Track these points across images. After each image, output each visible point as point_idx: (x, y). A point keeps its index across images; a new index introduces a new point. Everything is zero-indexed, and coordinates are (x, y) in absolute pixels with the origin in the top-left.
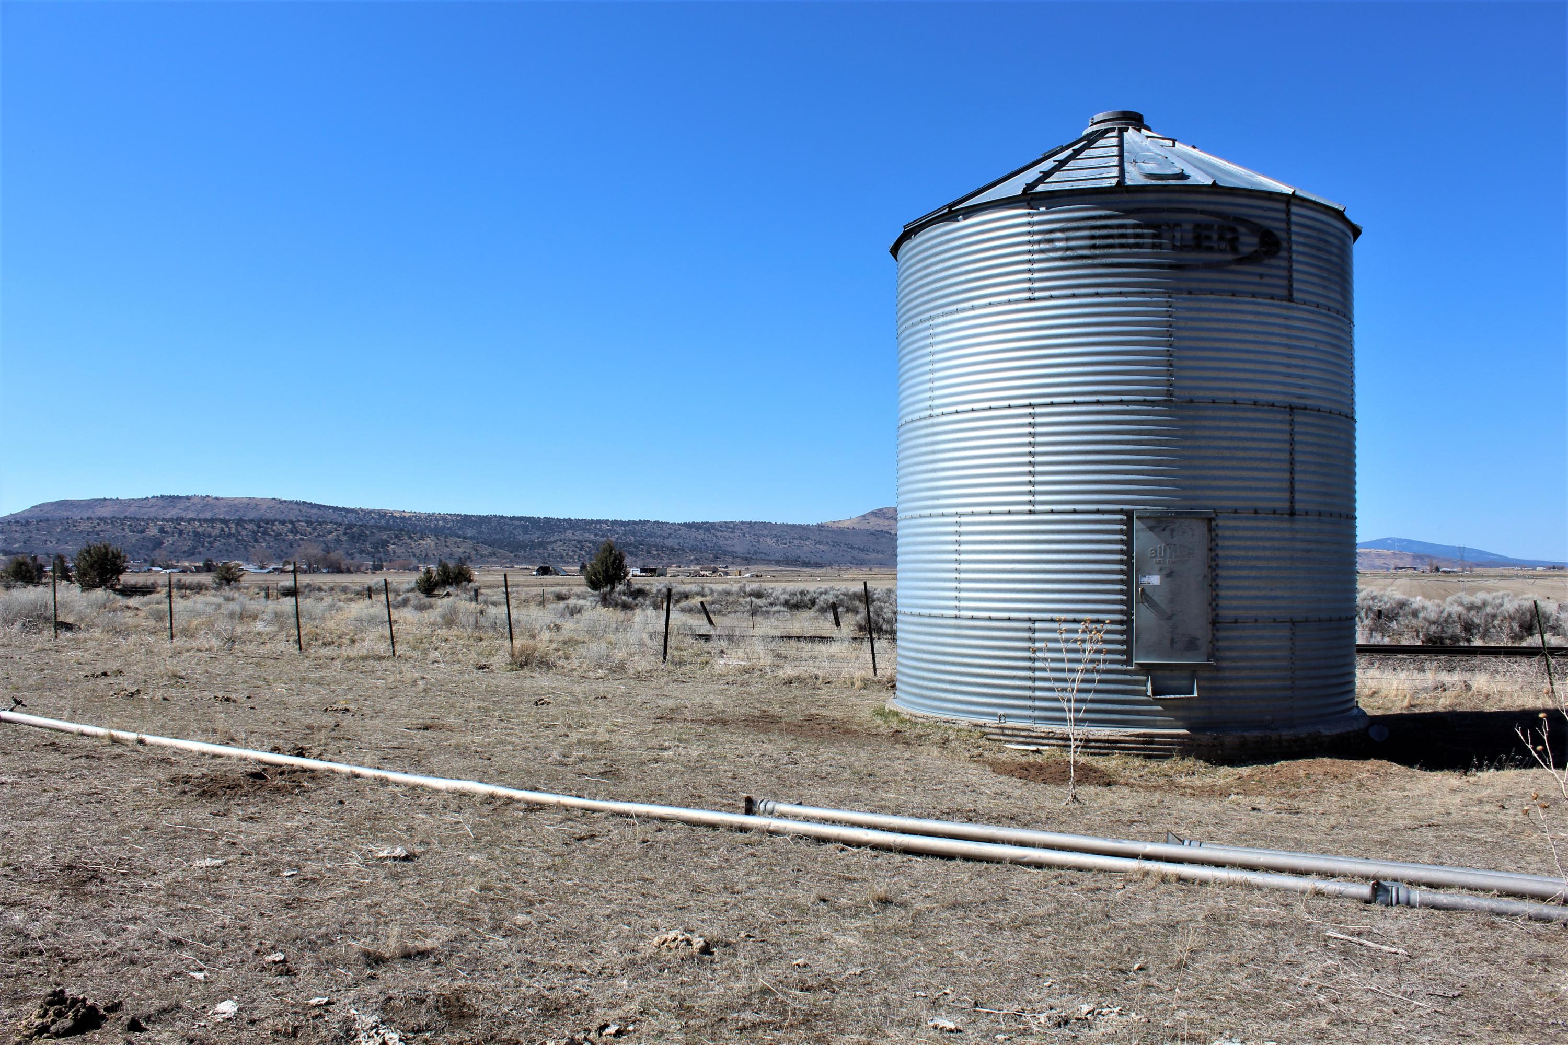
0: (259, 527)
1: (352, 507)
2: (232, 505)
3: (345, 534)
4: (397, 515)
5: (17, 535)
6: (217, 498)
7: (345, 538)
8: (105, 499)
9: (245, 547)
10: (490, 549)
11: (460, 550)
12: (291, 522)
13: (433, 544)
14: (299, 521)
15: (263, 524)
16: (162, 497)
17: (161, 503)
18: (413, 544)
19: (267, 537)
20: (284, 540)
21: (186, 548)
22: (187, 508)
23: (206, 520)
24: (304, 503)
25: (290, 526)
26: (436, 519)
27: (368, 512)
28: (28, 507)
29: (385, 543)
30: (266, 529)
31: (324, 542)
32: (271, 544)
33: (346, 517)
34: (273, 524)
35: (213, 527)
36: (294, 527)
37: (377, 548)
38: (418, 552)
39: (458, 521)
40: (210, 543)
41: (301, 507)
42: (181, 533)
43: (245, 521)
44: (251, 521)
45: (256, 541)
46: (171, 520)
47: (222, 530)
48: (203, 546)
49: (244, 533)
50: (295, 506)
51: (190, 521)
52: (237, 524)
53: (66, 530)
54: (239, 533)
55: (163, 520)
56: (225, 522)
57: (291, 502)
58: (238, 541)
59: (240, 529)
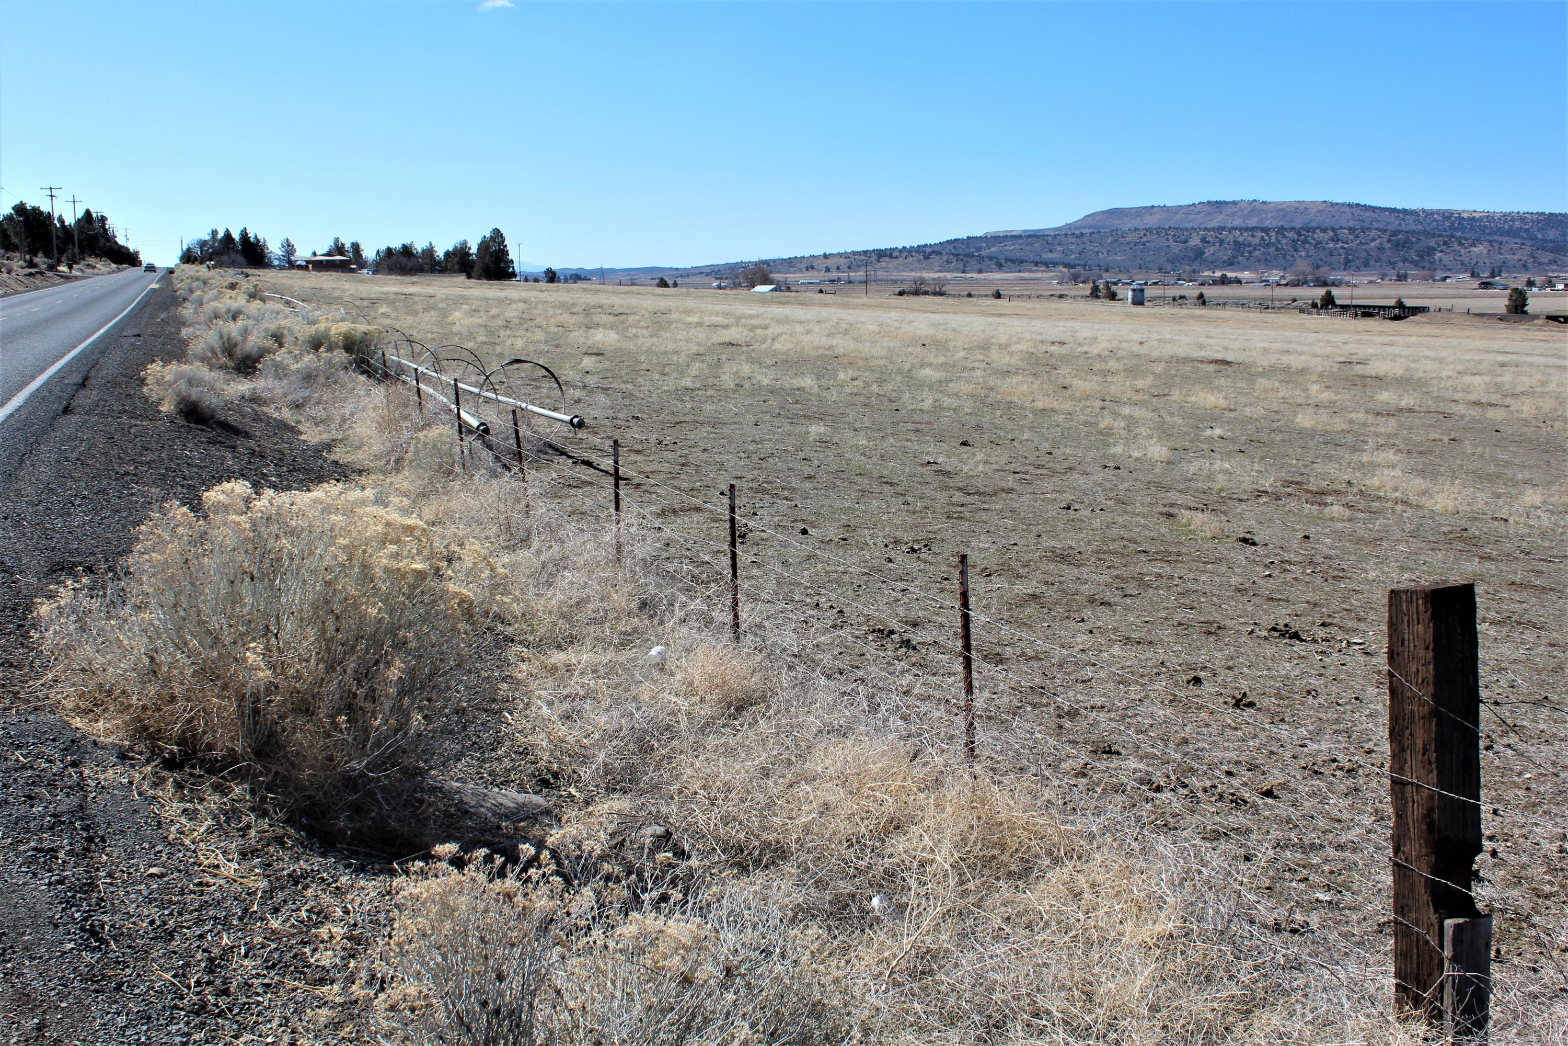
0: (1300, 235)
1: (1414, 208)
2: (1280, 209)
3: (1389, 241)
4: (1465, 216)
5: (1073, 247)
6: (1264, 203)
7: (1389, 245)
8: (1153, 207)
9: (1284, 257)
10: (1551, 256)
11: (1516, 257)
12: (1333, 230)
13: (1485, 251)
14: (1341, 228)
15: (1303, 232)
16: (1209, 202)
17: (1207, 208)
18: (1463, 251)
19: (1307, 246)
20: (1324, 249)
21: (1226, 258)
22: (1234, 214)
23: (1247, 229)
24: (1358, 205)
25: (1331, 234)
26: (1513, 220)
27: (1429, 214)
28: (1081, 217)
29: (1431, 251)
30: (1306, 237)
31: (1366, 251)
32: (1311, 253)
33: (1403, 219)
34: (1314, 232)
35: (1253, 236)
36: (1336, 234)
37: (1422, 256)
38: (1466, 260)
39: (1539, 221)
40: (1250, 252)
41: (1353, 210)
42: (1222, 242)
43: (1285, 229)
44: (1292, 229)
45: (1296, 250)
46: (1213, 229)
47: (1262, 239)
48: (1243, 255)
49: (1284, 241)
50: (1347, 209)
51: (1232, 229)
52: (1277, 233)
53: (1116, 241)
54: (1279, 241)
55: (1206, 229)
56: (1265, 230)
57: (1343, 204)
58: (1277, 249)
59: (1280, 237)
